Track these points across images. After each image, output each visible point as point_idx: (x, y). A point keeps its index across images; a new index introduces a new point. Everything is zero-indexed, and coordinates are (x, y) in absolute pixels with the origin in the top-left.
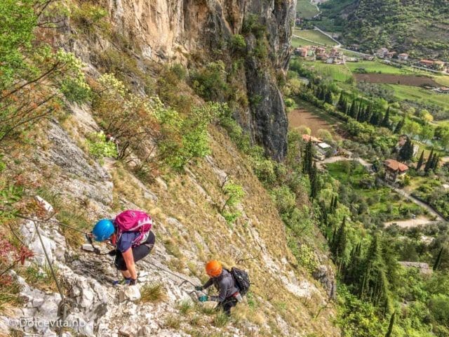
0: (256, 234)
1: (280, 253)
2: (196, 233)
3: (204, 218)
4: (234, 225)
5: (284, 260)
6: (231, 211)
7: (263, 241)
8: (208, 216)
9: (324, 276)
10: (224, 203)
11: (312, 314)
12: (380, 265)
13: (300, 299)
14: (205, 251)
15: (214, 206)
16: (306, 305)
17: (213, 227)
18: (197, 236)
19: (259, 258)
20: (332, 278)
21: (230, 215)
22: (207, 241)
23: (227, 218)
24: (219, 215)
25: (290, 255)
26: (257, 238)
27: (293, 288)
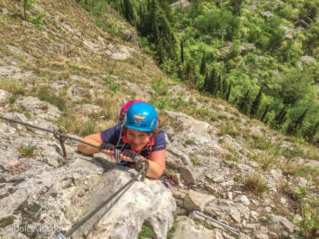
0: (67, 27)
1: (95, 34)
2: (10, 47)
3: (10, 30)
4: (44, 26)
5: (100, 38)
6: (34, 14)
7: (76, 30)
8: (13, 26)
9: (131, 37)
10: (22, 9)
11: (139, 67)
12: (161, 13)
13: (126, 61)
14: (29, 60)
15: (14, 16)
16: (132, 63)
17: (24, 34)
18: (12, 49)
19: (81, 45)
20: (136, 36)
21: (35, 18)
22: (25, 49)
23: (34, 22)
24: (24, 22)
25: (103, 33)
26: (70, 30)
27: (117, 56)
